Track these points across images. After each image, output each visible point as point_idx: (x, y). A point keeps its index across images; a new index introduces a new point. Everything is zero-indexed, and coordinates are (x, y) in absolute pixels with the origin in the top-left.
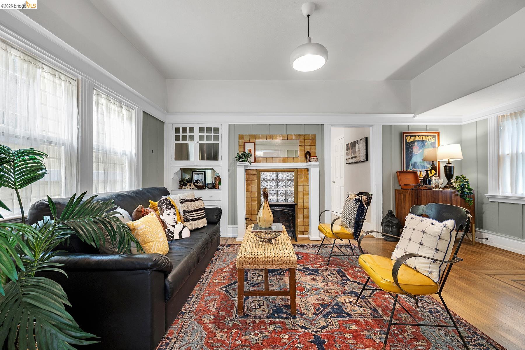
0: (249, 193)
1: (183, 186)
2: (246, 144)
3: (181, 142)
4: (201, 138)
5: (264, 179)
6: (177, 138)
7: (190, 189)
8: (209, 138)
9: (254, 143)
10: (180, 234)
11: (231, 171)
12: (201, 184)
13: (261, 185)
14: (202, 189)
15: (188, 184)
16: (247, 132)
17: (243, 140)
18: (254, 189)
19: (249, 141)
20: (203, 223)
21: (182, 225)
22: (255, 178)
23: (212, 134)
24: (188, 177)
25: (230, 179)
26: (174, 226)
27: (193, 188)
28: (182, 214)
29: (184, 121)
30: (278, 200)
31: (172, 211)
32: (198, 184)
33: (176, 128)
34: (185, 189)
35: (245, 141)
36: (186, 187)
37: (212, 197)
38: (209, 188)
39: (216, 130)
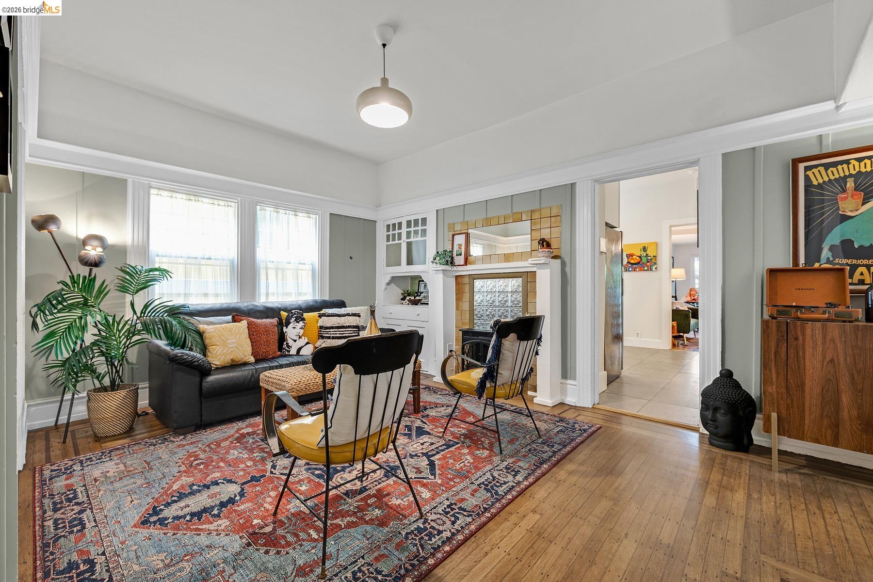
0: (460, 312)
1: (402, 300)
2: (456, 237)
3: (391, 242)
4: (409, 234)
5: (479, 292)
6: (388, 238)
8: (416, 234)
9: (465, 235)
10: (299, 350)
13: (475, 300)
15: (408, 298)
17: (453, 231)
18: (466, 306)
19: (459, 232)
21: (307, 341)
22: (467, 289)
23: (420, 228)
26: (295, 341)
29: (393, 215)
33: (387, 226)
35: (455, 233)
39: (424, 221)
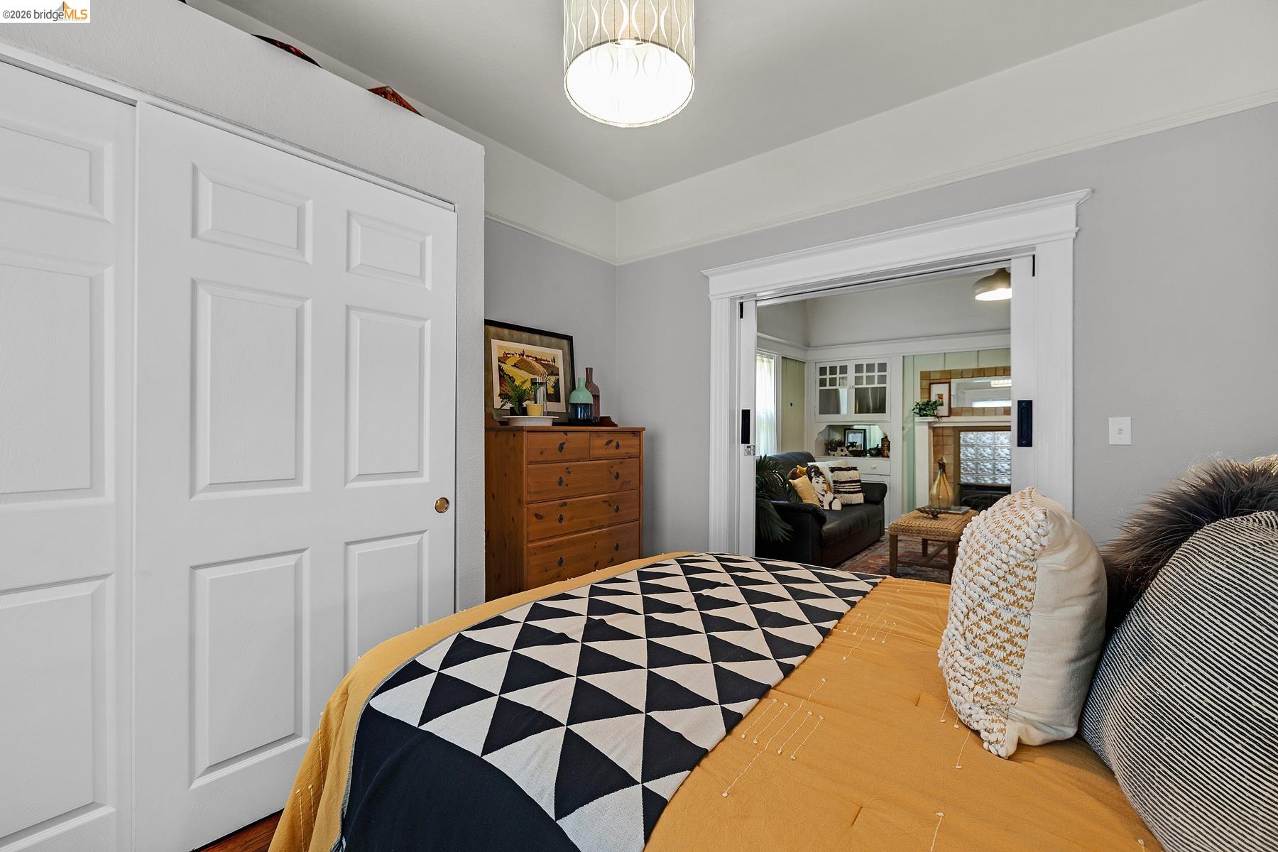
1: (831, 451)
2: (934, 387)
3: (828, 387)
4: (858, 380)
5: (968, 445)
6: (823, 383)
7: (842, 456)
8: (870, 380)
9: (947, 385)
10: (830, 504)
11: (906, 430)
12: (859, 449)
13: (962, 453)
14: (860, 457)
15: (839, 449)
16: (936, 366)
17: (929, 380)
19: (938, 381)
20: (859, 498)
21: (832, 496)
22: (950, 441)
23: (876, 374)
24: (837, 437)
25: (905, 442)
26: (823, 496)
27: (846, 455)
28: (832, 484)
29: (831, 357)
30: (995, 479)
31: (821, 479)
32: (854, 449)
33: (821, 368)
34: (834, 455)
35: (931, 382)
36: (835, 453)
37: (875, 468)
38: (872, 455)
39: (883, 367)
